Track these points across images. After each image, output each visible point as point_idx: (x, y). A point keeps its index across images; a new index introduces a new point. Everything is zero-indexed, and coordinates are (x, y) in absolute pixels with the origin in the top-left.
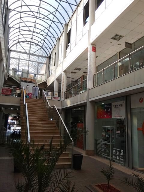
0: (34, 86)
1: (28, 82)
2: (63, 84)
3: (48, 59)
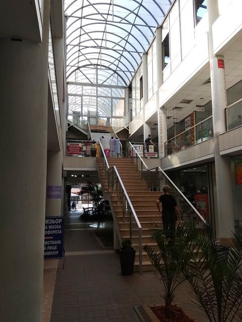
0: (112, 138)
1: (100, 132)
2: (161, 130)
3: (127, 90)
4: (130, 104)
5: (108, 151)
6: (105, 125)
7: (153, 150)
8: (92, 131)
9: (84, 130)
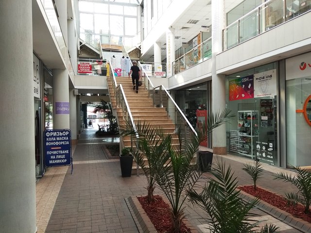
0: (123, 57)
1: (112, 51)
2: (169, 50)
3: (140, 7)
4: (142, 22)
5: (119, 70)
6: (117, 44)
7: (161, 69)
8: (104, 50)
9: (96, 49)
